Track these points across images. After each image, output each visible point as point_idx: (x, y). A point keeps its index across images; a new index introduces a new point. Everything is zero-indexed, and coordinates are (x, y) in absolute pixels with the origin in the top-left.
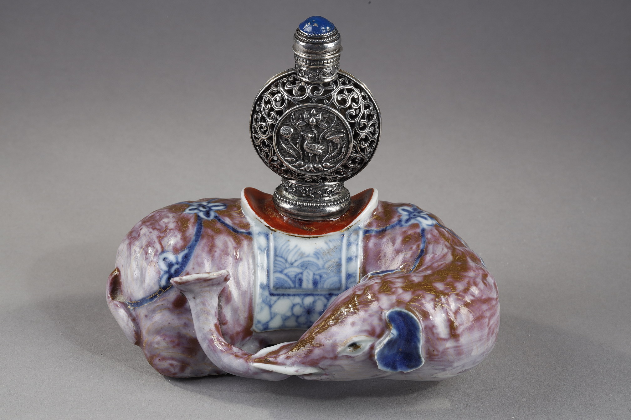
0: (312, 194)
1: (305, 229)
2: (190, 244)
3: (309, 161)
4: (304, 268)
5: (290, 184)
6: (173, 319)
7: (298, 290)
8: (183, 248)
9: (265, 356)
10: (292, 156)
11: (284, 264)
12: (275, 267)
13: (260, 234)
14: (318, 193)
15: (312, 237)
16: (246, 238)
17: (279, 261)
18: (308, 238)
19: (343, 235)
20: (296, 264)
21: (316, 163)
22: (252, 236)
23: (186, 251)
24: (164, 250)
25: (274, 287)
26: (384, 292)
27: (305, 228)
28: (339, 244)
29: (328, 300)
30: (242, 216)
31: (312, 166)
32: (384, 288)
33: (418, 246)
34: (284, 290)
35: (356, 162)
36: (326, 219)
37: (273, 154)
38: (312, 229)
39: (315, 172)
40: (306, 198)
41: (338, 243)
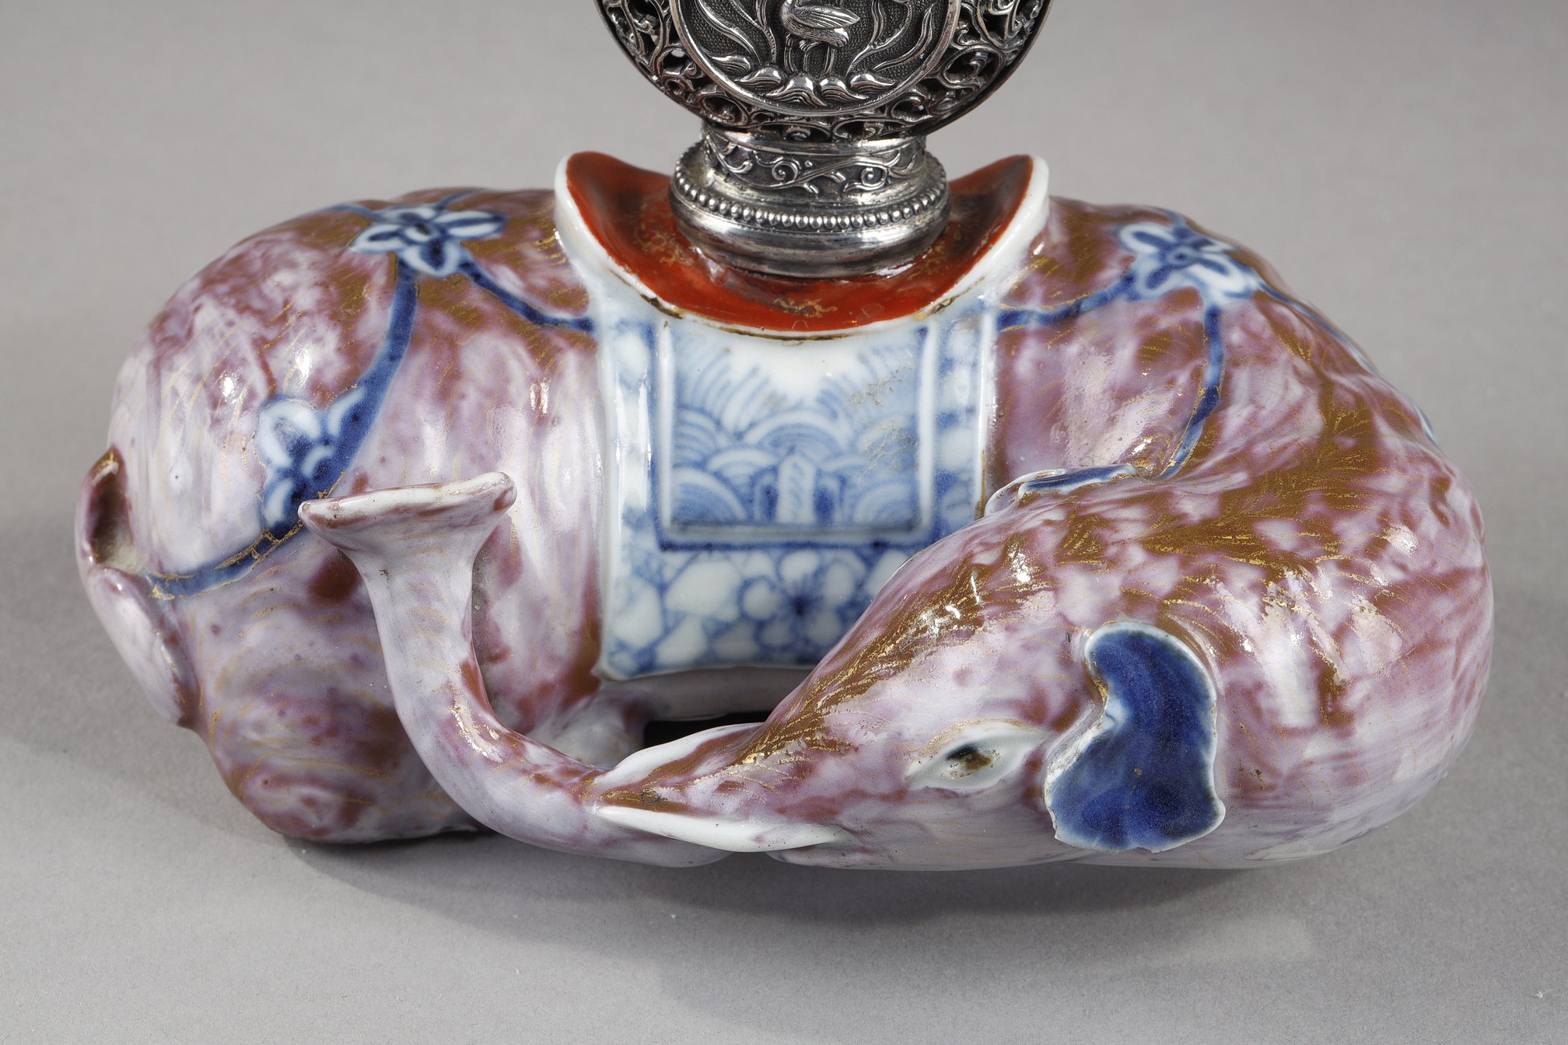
0: (810, 183)
1: (784, 309)
2: (370, 368)
3: (800, 68)
4: (782, 451)
5: (731, 147)
6: (311, 644)
7: (761, 530)
8: (345, 385)
9: (644, 781)
10: (739, 49)
11: (712, 437)
12: (678, 447)
13: (622, 326)
14: (833, 181)
15: (810, 338)
16: (573, 342)
17: (692, 425)
18: (797, 342)
19: (923, 332)
20: (753, 437)
21: (827, 76)
22: (595, 335)
23: (356, 397)
24: (278, 391)
25: (674, 519)
26: (1076, 557)
27: (788, 303)
28: (910, 364)
29: (870, 563)
30: (559, 259)
31: (809, 84)
32: (1078, 545)
33: (1197, 374)
34: (710, 529)
35: (972, 68)
36: (861, 270)
37: (670, 42)
38: (811, 309)
39: (820, 108)
40: (789, 198)
41: (905, 359)
